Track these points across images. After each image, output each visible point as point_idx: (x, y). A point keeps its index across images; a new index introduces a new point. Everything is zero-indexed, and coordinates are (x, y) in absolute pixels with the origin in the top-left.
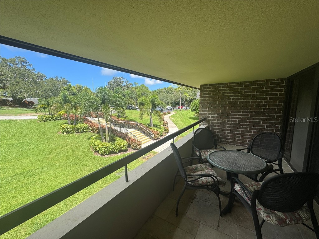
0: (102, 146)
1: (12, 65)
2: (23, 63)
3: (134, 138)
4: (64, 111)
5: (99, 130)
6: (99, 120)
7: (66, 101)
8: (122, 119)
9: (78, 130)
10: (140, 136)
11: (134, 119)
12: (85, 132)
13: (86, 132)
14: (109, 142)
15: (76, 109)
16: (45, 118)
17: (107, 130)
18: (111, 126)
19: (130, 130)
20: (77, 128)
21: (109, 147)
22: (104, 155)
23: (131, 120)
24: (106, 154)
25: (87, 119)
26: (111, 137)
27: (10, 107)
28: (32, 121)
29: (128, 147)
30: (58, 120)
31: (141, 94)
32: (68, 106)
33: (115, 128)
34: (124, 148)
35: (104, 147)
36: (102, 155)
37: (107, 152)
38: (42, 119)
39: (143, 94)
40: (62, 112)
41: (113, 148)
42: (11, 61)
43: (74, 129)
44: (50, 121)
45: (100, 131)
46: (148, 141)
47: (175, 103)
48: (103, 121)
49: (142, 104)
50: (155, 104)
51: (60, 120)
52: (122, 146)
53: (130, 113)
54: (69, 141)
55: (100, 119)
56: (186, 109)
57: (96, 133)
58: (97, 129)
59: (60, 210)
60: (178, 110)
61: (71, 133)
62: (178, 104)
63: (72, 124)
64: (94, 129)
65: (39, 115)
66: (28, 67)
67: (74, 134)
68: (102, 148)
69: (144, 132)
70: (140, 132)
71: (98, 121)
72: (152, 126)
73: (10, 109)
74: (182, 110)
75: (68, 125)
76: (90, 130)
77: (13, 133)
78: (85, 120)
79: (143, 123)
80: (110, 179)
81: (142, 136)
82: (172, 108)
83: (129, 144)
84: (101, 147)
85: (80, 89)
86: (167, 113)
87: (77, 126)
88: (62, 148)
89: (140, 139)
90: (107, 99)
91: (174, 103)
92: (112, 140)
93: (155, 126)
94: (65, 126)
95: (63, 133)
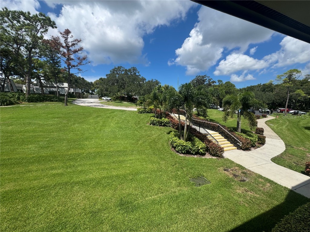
0: (180, 143)
1: (129, 73)
2: (135, 71)
3: (214, 141)
4: (153, 106)
5: (178, 126)
6: (179, 116)
7: (155, 97)
8: (202, 118)
9: (161, 124)
10: (222, 141)
11: (215, 119)
12: (166, 126)
13: (167, 126)
14: (186, 141)
15: (162, 105)
16: (141, 111)
17: (185, 127)
18: (190, 124)
19: (211, 132)
20: (161, 122)
21: (186, 146)
22: (180, 153)
23: (211, 120)
24: (182, 153)
25: (169, 114)
26: (189, 136)
27: (125, 101)
28: (133, 112)
29: (206, 151)
30: (149, 113)
31: (225, 93)
32: (157, 102)
33: (194, 127)
34: (201, 151)
35: (181, 146)
36: (178, 152)
37: (183, 151)
38: (139, 111)
39: (227, 93)
40: (152, 107)
41: (190, 148)
42: (129, 70)
43: (158, 122)
44: (144, 113)
45: (179, 127)
46: (232, 149)
47: (275, 104)
48: (183, 118)
49: (228, 103)
50: (248, 104)
51: (150, 113)
52: (199, 148)
53: (210, 112)
54: (153, 132)
55: (180, 116)
56: (295, 114)
57: (175, 129)
58: (176, 125)
60: (280, 113)
61: (156, 126)
62: (282, 105)
63: (157, 117)
64: (174, 124)
65: (137, 108)
66: (137, 74)
67: (158, 127)
68: (179, 145)
69: (227, 137)
70: (222, 136)
71: (178, 118)
72: (240, 130)
73: (125, 102)
74: (287, 114)
75: (154, 118)
76: (170, 124)
77: (123, 119)
78: (167, 116)
79: (226, 126)
80: (184, 183)
81: (224, 141)
82: (269, 110)
83: (207, 147)
84: (179, 144)
85: (167, 88)
86: (261, 116)
87: (161, 120)
88: (148, 137)
89: (222, 144)
90: (191, 96)
91: (273, 103)
92: (189, 139)
93: (244, 131)
94: (153, 119)
95: (151, 124)
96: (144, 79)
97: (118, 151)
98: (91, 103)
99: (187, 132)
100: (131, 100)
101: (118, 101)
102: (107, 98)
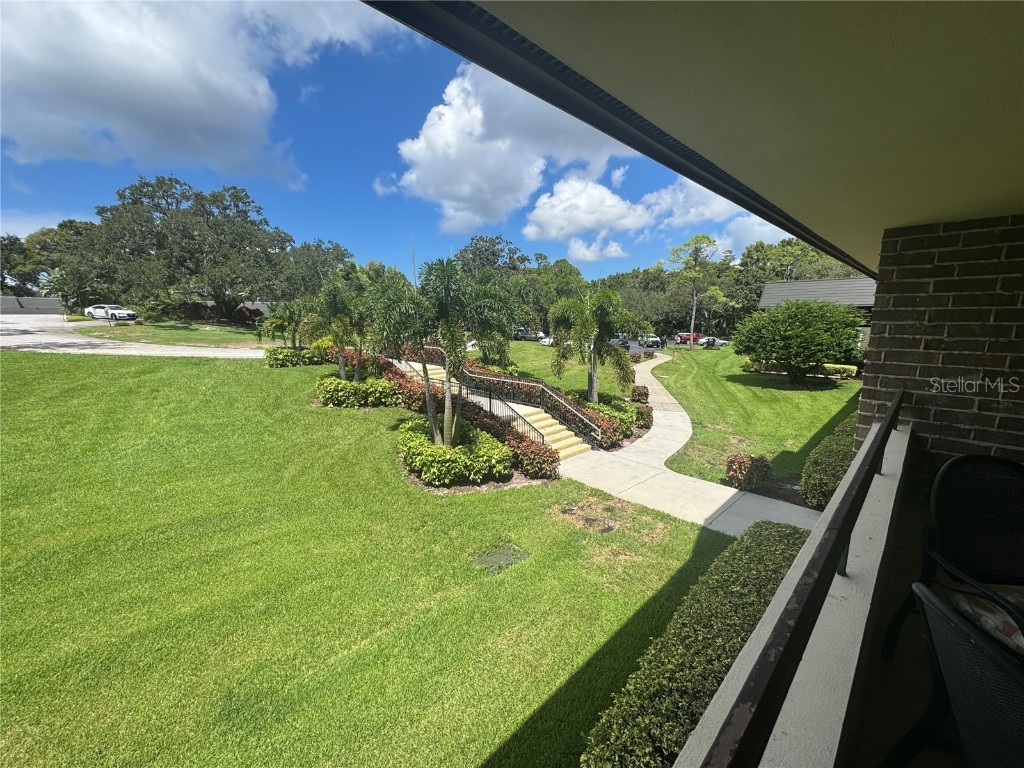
0: (433, 456)
1: (216, 211)
2: (240, 204)
3: (533, 435)
4: (330, 337)
5: (425, 402)
6: (425, 370)
7: (336, 307)
8: (496, 369)
9: (366, 398)
10: (554, 433)
11: (534, 370)
12: (384, 404)
13: (386, 406)
14: (454, 444)
15: (361, 333)
16: (281, 357)
17: (448, 403)
18: (460, 392)
19: (522, 409)
20: (364, 392)
21: (453, 462)
22: (438, 487)
23: (523, 375)
24: (444, 485)
25: (391, 365)
26: (459, 427)
27: (208, 324)
28: (250, 363)
29: (511, 467)
30: (316, 363)
31: (555, 293)
32: (342, 322)
33: (474, 399)
34: (500, 467)
35: (438, 462)
36: (429, 484)
37: (445, 478)
38: (276, 359)
39: (560, 292)
40: (326, 342)
41: (466, 467)
42: (216, 199)
43: (355, 394)
44: (294, 365)
45: (429, 405)
46: (580, 452)
47: (670, 322)
48: (437, 373)
49: (564, 323)
50: (610, 323)
51: (321, 364)
52: (494, 461)
53: (521, 350)
54: (338, 431)
55: (428, 366)
56: (710, 345)
57: (415, 411)
58: (419, 400)
59: (297, 662)
60: (681, 346)
61: (347, 407)
62: (683, 326)
63: (350, 378)
64: (410, 397)
65: (266, 346)
66: (253, 216)
67: (354, 411)
68: (432, 462)
69: (564, 418)
70: (553, 417)
71: (422, 373)
72: (596, 398)
73: (208, 328)
74: (696, 347)
75: (338, 380)
76: (398, 398)
77: (205, 395)
78: (384, 369)
79: (562, 389)
80: (454, 576)
81: (559, 431)
82: (658, 339)
83: (516, 456)
84: (430, 459)
85: (377, 273)
86: (643, 355)
87: (363, 387)
88: (319, 450)
89: (554, 441)
90: (457, 301)
91: (667, 321)
92: (463, 439)
93: (605, 399)
94: (331, 383)
95: (326, 404)
96: (283, 240)
97: (195, 521)
98: (25, 332)
99: (453, 416)
100: (235, 316)
101: (172, 323)
102: (116, 312)
